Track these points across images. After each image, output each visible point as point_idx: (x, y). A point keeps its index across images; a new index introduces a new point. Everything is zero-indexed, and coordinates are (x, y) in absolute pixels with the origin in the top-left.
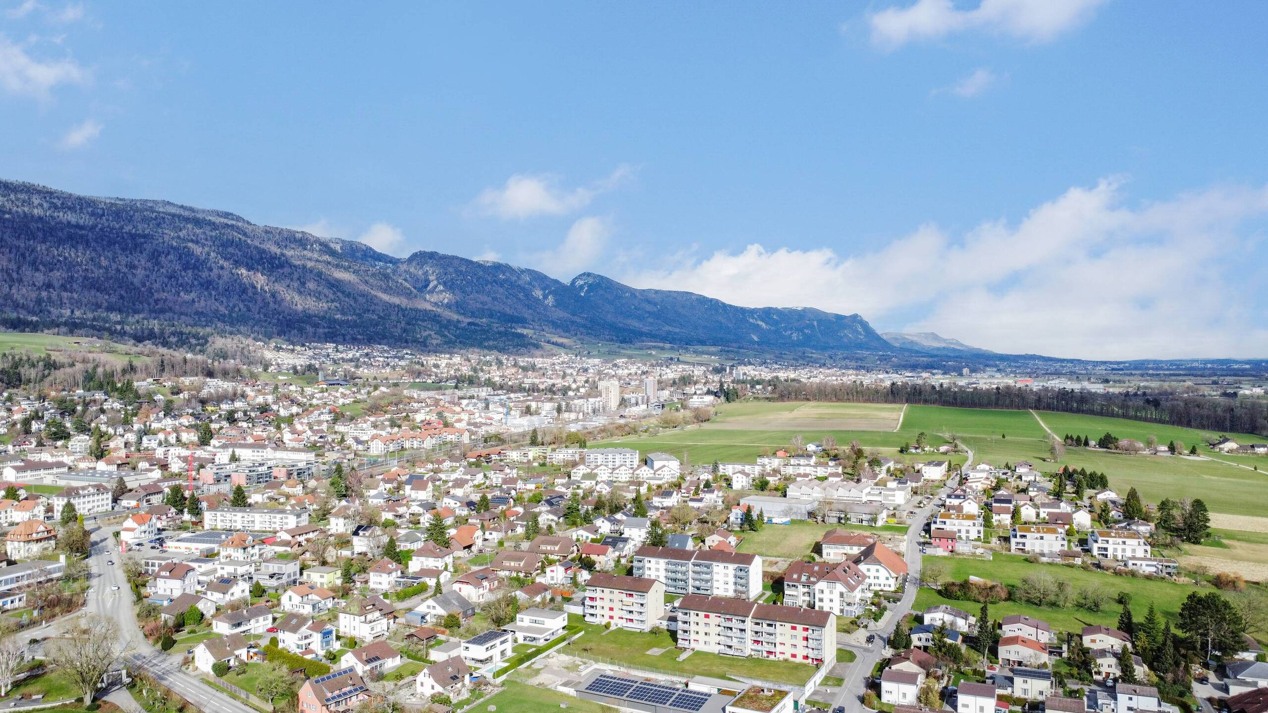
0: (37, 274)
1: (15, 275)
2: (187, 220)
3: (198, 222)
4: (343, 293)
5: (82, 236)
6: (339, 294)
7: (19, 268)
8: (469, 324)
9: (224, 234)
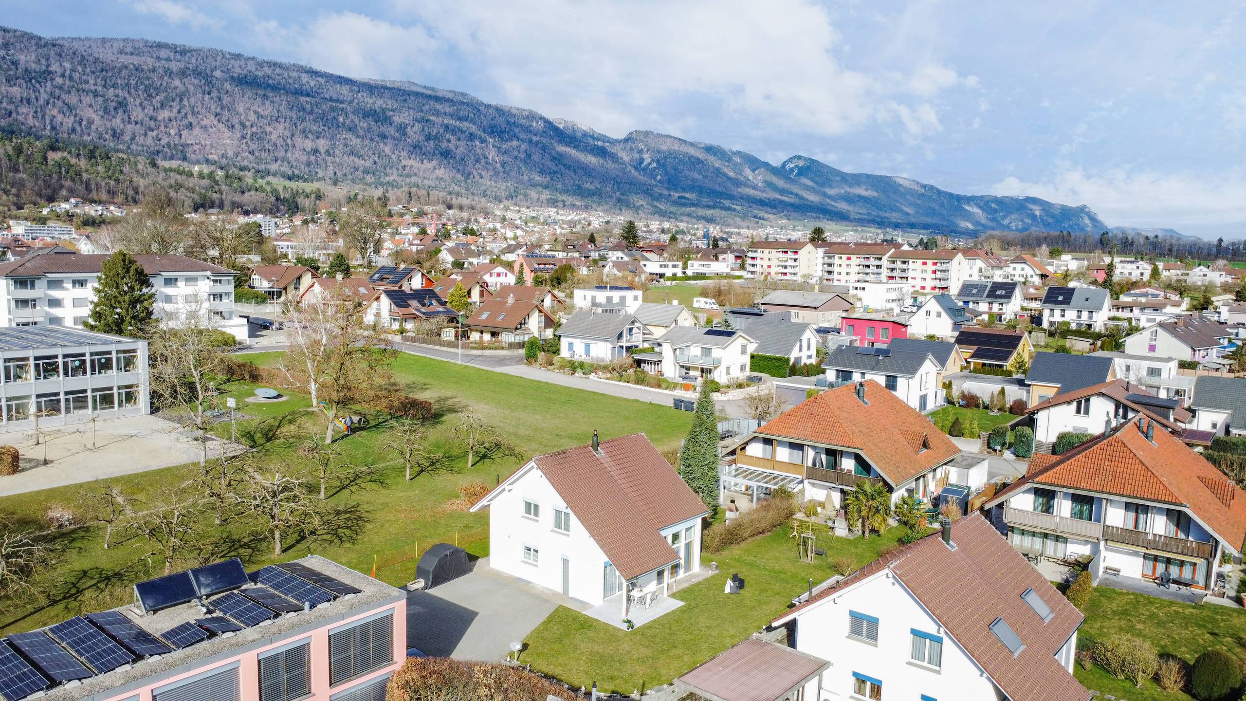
0: (307, 141)
1: (289, 141)
2: (429, 97)
3: (438, 99)
4: (564, 165)
5: (342, 109)
6: (560, 166)
7: (293, 135)
8: (679, 197)
9: (461, 110)
